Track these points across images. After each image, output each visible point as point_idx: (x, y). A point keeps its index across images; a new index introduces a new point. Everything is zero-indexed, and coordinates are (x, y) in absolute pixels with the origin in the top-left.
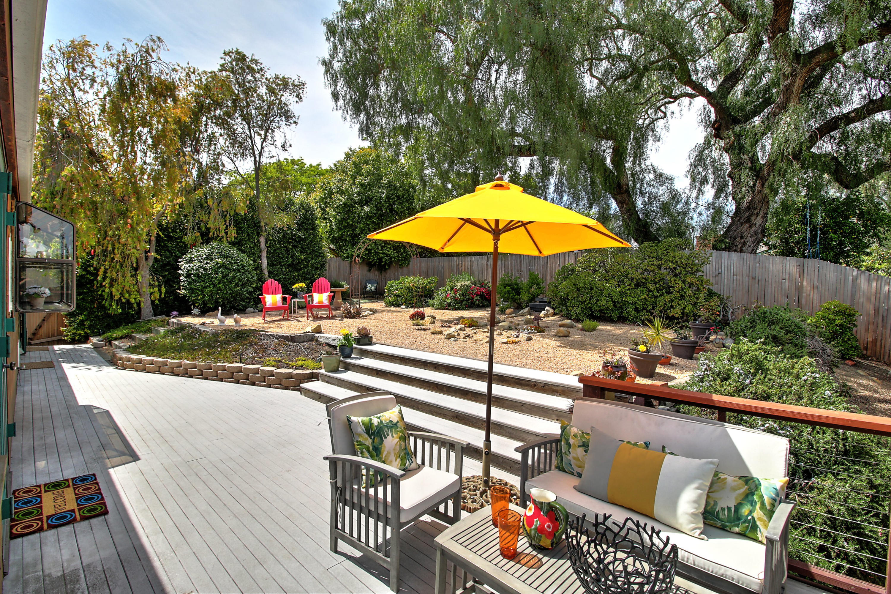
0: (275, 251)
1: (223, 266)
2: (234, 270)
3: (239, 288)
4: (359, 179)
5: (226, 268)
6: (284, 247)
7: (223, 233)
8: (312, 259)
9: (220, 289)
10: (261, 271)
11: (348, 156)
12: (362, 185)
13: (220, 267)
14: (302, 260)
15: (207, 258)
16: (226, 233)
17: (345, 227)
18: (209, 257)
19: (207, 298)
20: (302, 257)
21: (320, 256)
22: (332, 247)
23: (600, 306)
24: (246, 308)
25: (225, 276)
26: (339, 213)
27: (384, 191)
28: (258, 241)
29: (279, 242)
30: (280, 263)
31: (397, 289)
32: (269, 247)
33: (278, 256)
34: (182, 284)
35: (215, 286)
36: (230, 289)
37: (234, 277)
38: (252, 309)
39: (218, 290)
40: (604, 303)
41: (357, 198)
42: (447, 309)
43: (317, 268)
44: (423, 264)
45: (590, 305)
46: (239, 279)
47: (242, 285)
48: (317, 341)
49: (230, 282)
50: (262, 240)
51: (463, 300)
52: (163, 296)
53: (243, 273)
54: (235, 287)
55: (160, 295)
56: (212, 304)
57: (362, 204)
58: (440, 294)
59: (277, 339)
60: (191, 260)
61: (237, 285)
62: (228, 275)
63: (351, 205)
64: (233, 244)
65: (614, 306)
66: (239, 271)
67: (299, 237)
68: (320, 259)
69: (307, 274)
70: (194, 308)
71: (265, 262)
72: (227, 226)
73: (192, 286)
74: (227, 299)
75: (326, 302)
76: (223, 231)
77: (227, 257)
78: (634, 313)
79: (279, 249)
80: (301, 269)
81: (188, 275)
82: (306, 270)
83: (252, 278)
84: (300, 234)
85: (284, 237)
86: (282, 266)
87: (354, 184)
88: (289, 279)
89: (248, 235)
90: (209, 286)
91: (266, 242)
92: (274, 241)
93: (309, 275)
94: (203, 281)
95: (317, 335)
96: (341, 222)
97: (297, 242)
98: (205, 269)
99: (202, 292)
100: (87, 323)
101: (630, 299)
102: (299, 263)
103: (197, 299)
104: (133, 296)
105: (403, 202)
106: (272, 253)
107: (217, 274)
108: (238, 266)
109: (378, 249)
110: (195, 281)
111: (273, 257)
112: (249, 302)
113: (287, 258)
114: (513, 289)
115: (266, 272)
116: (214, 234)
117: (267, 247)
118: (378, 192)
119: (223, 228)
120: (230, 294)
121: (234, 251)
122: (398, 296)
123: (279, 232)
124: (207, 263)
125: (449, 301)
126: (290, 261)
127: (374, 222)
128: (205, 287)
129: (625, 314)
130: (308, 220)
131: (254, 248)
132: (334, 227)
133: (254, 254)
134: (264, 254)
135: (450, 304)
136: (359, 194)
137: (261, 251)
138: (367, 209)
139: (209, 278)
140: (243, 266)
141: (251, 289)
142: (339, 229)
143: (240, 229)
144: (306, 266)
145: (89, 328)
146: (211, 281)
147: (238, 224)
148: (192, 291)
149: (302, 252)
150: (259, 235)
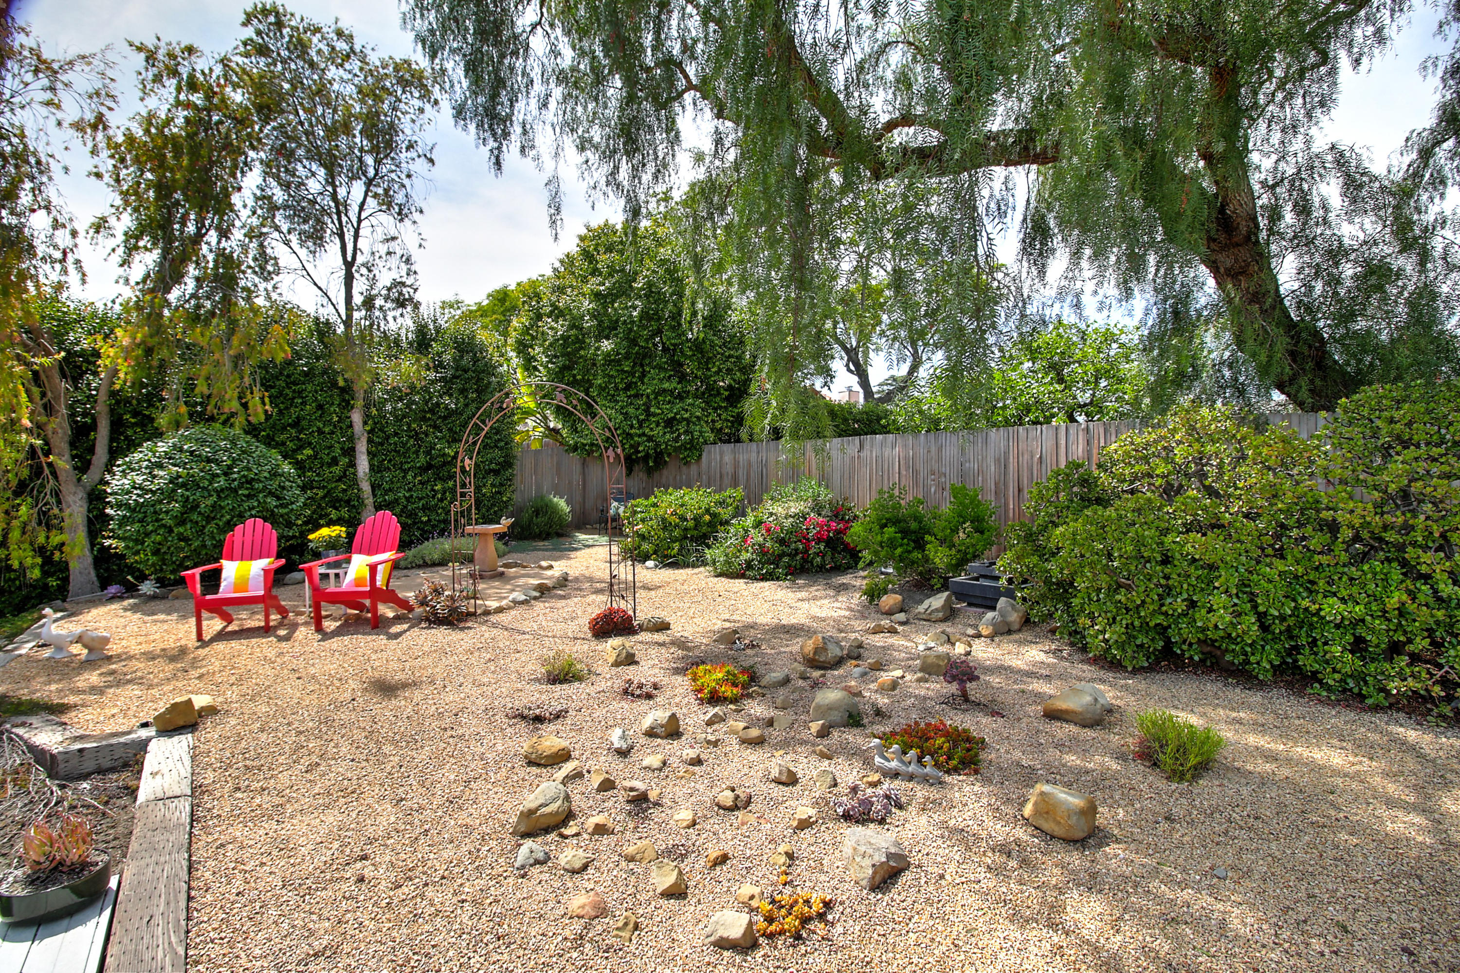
0: (387, 439)
6: (410, 430)
12: (597, 295)
20: (451, 451)
22: (552, 424)
23: (1203, 630)
27: (638, 303)
28: (345, 419)
29: (398, 420)
40: (1222, 617)
41: (589, 324)
42: (743, 576)
44: (727, 458)
45: (1159, 619)
50: (357, 417)
51: (784, 554)
58: (730, 538)
65: (1264, 628)
70: (144, 579)
71: (363, 465)
78: (1350, 662)
89: (320, 407)
91: (365, 422)
92: (384, 418)
101: (1332, 609)
109: (632, 426)
111: (382, 452)
113: (415, 453)
114: (905, 533)
115: (365, 486)
118: (627, 308)
122: (643, 537)
123: (394, 399)
125: (745, 556)
129: (1306, 661)
134: (362, 447)
135: (749, 565)
136: (593, 315)
138: (607, 345)
150: (346, 406)
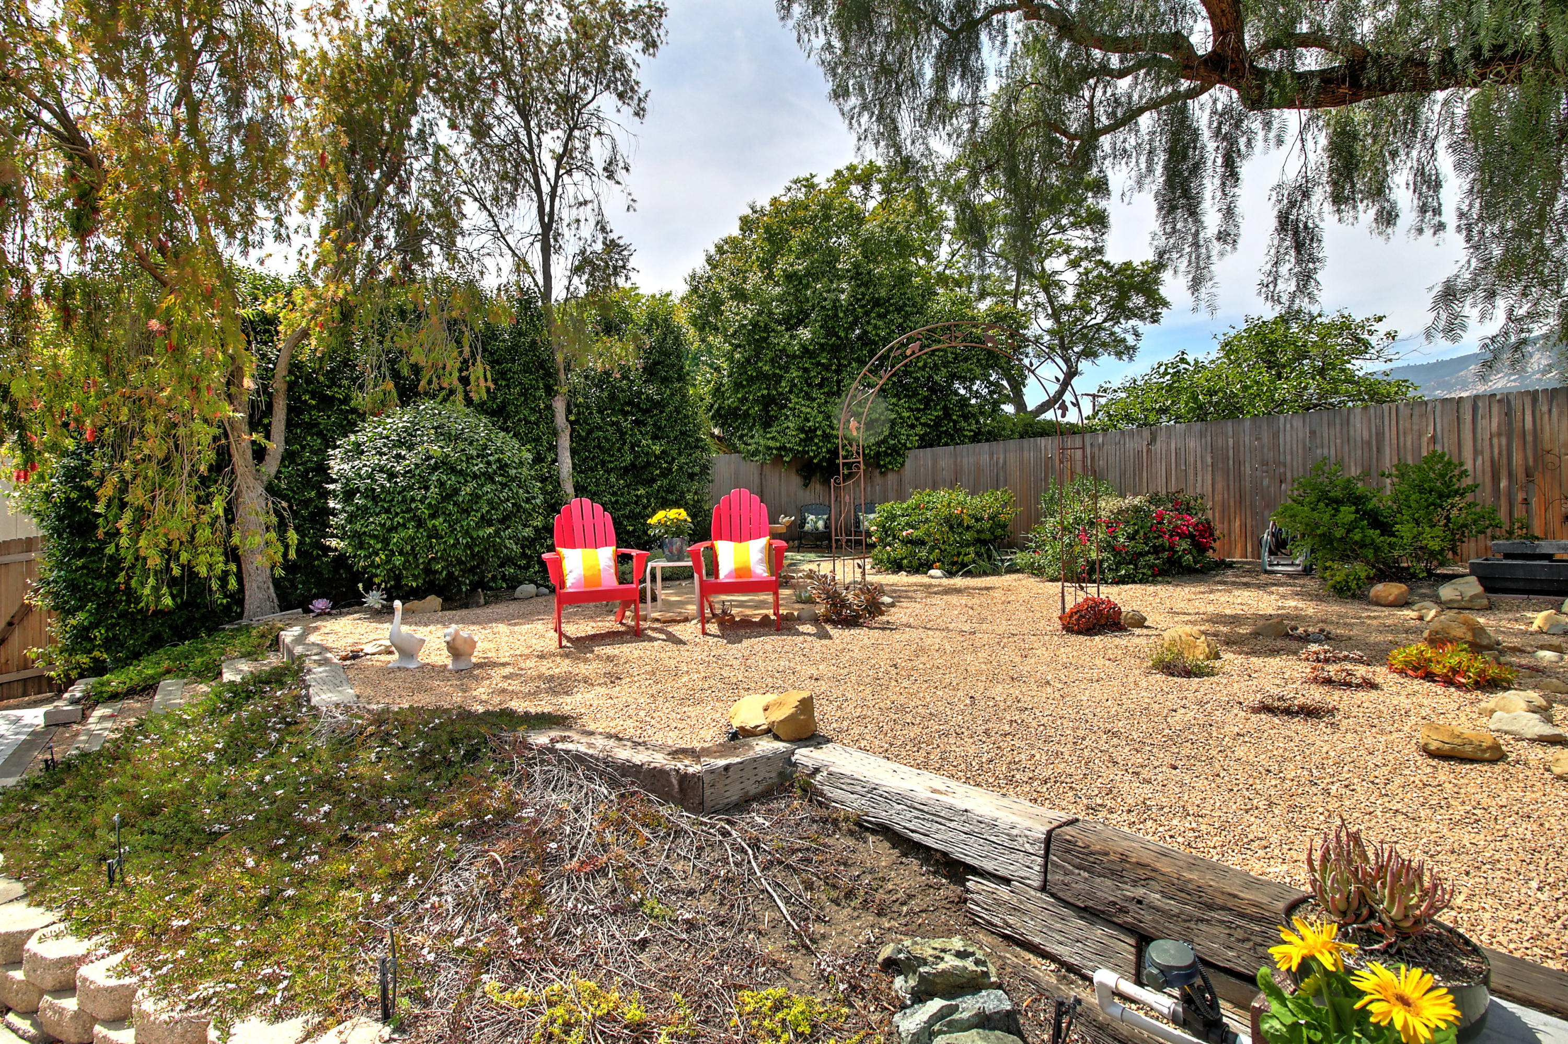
0: (590, 432)
1: (444, 464)
2: (475, 476)
3: (490, 530)
4: (780, 266)
5: (453, 470)
6: (613, 424)
7: (453, 380)
8: (680, 454)
9: (434, 534)
10: (558, 484)
11: (746, 224)
12: (789, 277)
13: (435, 468)
14: (657, 457)
15: (400, 443)
16: (465, 381)
17: (751, 380)
18: (406, 441)
19: (398, 560)
20: (657, 449)
21: (697, 447)
22: (716, 431)
24: (513, 584)
25: (449, 495)
26: (739, 346)
27: (845, 286)
28: (549, 407)
29: (600, 412)
30: (603, 463)
31: (909, 525)
32: (576, 422)
33: (599, 447)
34: (333, 521)
35: (420, 523)
36: (467, 533)
37: (475, 497)
38: (531, 588)
39: (430, 537)
41: (779, 310)
42: (1086, 580)
43: (692, 476)
44: (942, 463)
46: (490, 502)
47: (502, 521)
48: (810, 793)
49: (467, 512)
50: (559, 406)
52: (292, 555)
53: (504, 485)
54: (478, 526)
55: (285, 555)
56: (415, 577)
57: (793, 321)
59: (613, 783)
60: (358, 450)
61: (485, 521)
62: (456, 492)
63: (766, 328)
64: (481, 408)
66: (490, 478)
67: (649, 399)
68: (698, 452)
69: (668, 491)
70: (368, 589)
71: (566, 463)
72: (465, 361)
73: (358, 527)
74: (460, 562)
75: (761, 571)
76: (456, 374)
77: (457, 437)
79: (599, 428)
80: (653, 480)
81: (349, 495)
82: (666, 482)
83: (528, 501)
84: (651, 390)
85: (612, 397)
86: (608, 471)
87: (770, 276)
88: (626, 505)
89: (524, 391)
90: (404, 526)
91: (569, 411)
92: (588, 408)
93: (672, 493)
94: (388, 511)
95: (805, 756)
96: (742, 367)
97: (647, 411)
98: (392, 475)
99: (386, 542)
100: (98, 634)
102: (649, 464)
103: (372, 565)
104: (204, 558)
105: (888, 312)
106: (585, 440)
107: (427, 488)
108: (489, 463)
110: (365, 510)
111: (586, 449)
112: (527, 567)
113: (619, 450)
115: (569, 488)
116: (430, 382)
117: (571, 423)
118: (830, 291)
119: (453, 364)
120: (468, 546)
121: (482, 427)
122: (916, 542)
123: (599, 386)
124: (399, 456)
125: (1092, 556)
126: (629, 458)
127: (819, 364)
128: (393, 529)
130: (667, 355)
131: (537, 423)
132: (725, 380)
133: (537, 440)
134: (564, 442)
136: (781, 299)
137: (555, 433)
138: (805, 333)
139: (404, 500)
140: (503, 466)
141: (528, 532)
142: (738, 386)
143: (503, 374)
144: (666, 473)
145: (108, 644)
146: (409, 510)
147: (498, 362)
148: (358, 539)
149: (655, 437)
150: (550, 391)
